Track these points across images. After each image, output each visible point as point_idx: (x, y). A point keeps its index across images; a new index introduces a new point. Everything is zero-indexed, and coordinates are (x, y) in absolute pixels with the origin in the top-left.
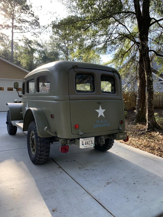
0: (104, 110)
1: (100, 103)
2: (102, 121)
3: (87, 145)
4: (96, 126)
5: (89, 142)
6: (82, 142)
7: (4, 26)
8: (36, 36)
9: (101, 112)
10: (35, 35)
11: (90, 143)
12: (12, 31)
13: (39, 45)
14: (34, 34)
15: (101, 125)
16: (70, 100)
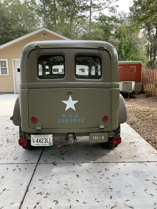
0: (76, 102)
2: (70, 116)
4: (61, 121)
6: (33, 139)
9: (70, 104)
11: (44, 141)
16: (28, 88)
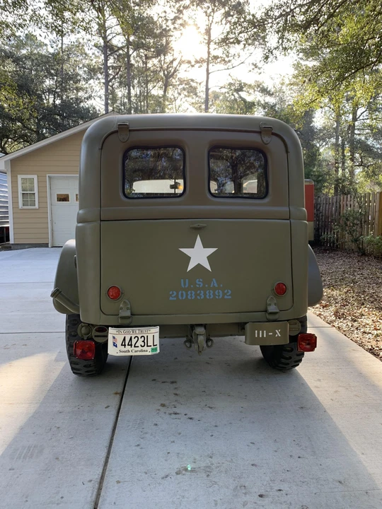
0: (211, 251)
1: (198, 230)
2: (199, 283)
3: (128, 348)
4: (177, 296)
5: (134, 341)
6: (114, 338)
7: (193, 63)
8: (259, 71)
10: (256, 70)
11: (140, 343)
12: (208, 70)
13: (265, 91)
14: (254, 67)
15: (196, 295)
16: (101, 221)
